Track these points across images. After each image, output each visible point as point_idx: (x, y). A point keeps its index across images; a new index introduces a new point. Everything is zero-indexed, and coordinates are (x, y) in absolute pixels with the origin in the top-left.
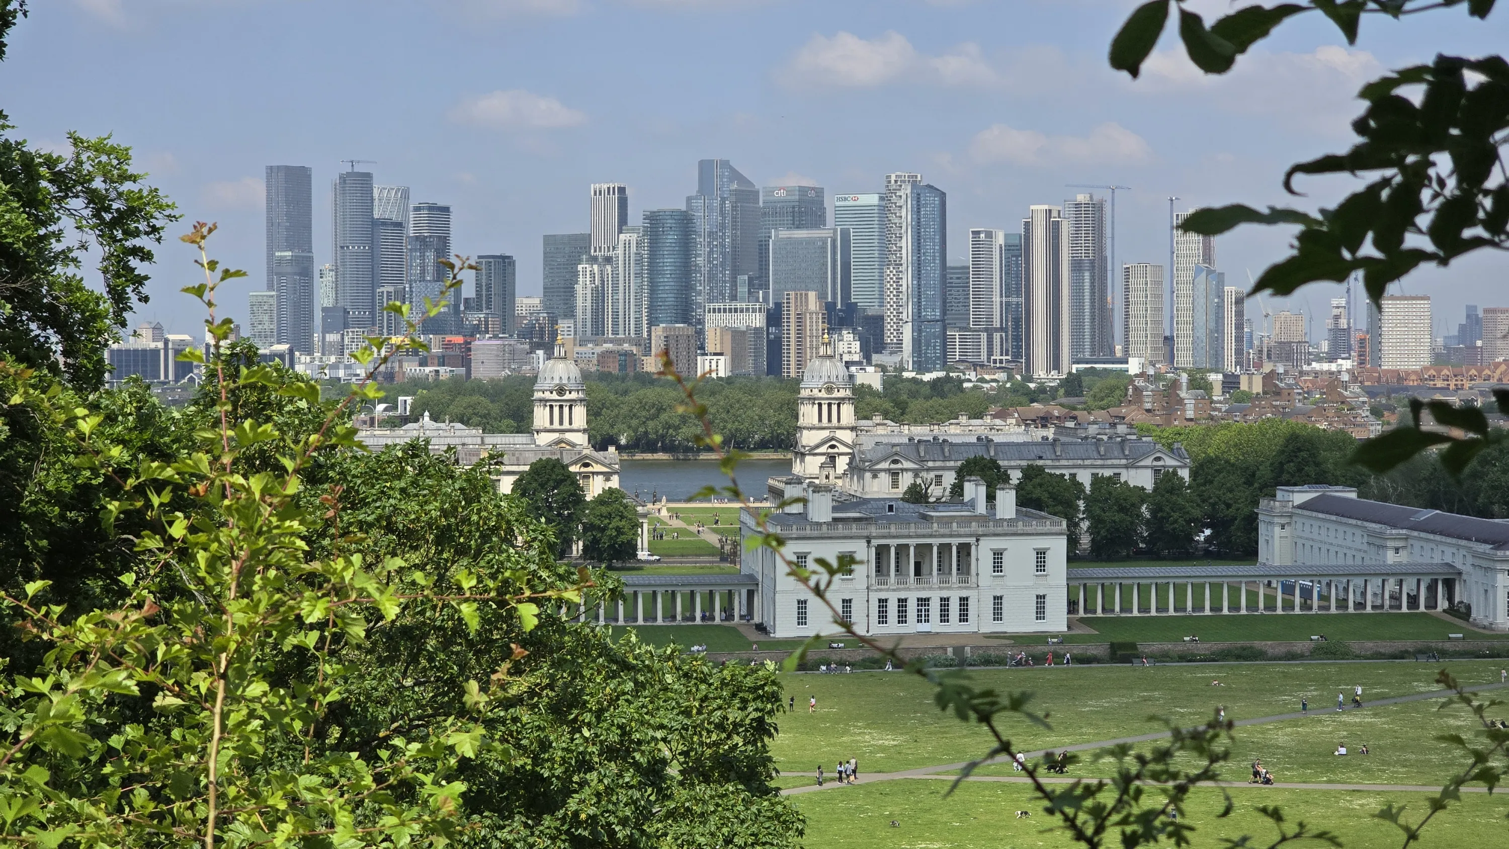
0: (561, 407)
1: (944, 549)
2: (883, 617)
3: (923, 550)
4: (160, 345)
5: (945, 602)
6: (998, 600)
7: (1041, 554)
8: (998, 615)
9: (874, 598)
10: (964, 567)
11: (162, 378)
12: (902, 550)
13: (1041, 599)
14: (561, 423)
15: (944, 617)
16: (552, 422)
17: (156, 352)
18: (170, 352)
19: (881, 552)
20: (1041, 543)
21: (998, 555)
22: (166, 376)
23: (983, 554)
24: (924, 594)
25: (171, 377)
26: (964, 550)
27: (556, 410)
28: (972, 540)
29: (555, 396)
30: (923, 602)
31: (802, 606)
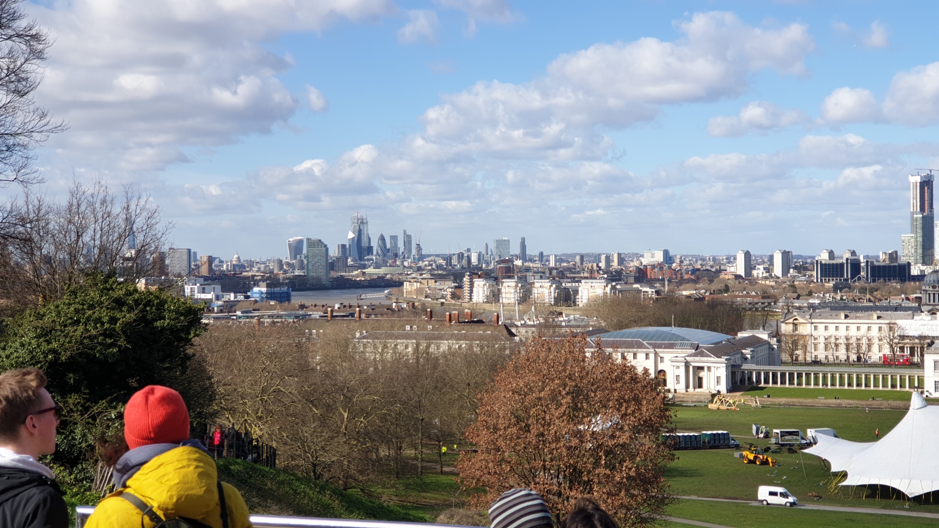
0: (934, 294)
4: (845, 261)
11: (845, 277)
14: (934, 301)
16: (929, 301)
17: (842, 265)
18: (849, 265)
22: (847, 276)
25: (849, 277)
27: (932, 296)
29: (931, 289)
31: (936, 383)
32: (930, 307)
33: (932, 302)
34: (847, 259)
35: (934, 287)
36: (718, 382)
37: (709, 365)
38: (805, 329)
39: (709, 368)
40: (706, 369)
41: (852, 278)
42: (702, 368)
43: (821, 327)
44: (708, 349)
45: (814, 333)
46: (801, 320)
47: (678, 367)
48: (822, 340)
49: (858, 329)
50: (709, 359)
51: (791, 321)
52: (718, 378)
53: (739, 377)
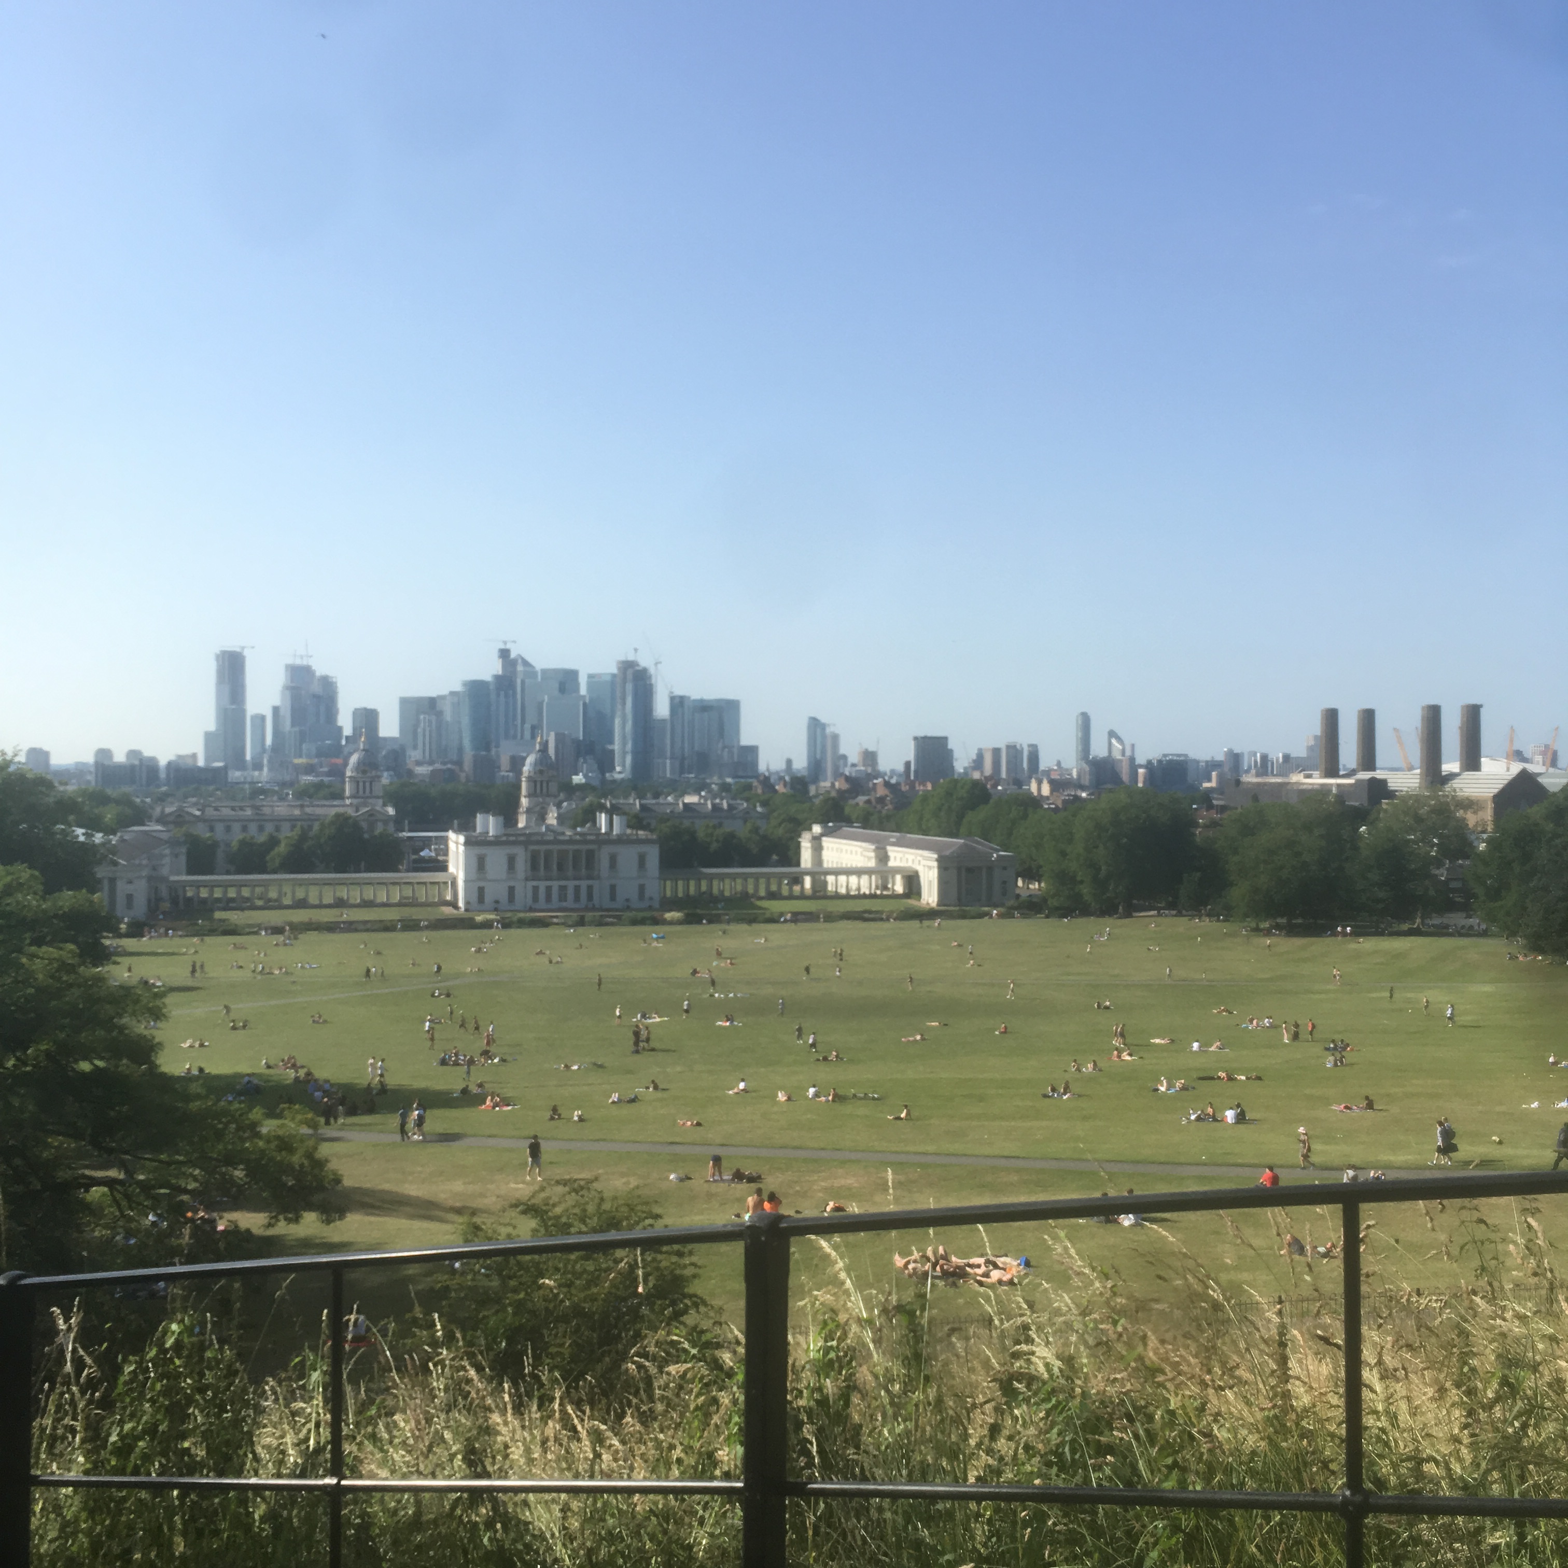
1: (576, 855)
2: (535, 898)
3: (562, 854)
4: (137, 763)
5: (577, 888)
6: (613, 888)
7: (642, 856)
8: (613, 896)
9: (530, 885)
10: (590, 867)
12: (548, 854)
13: (641, 887)
14: (365, 792)
15: (578, 898)
17: (133, 767)
18: (144, 767)
19: (535, 855)
20: (642, 849)
21: (612, 858)
24: (563, 883)
26: (591, 855)
27: (361, 784)
28: (595, 847)
29: (360, 775)
30: (563, 888)
31: (481, 890)
32: (359, 800)
41: (148, 786)
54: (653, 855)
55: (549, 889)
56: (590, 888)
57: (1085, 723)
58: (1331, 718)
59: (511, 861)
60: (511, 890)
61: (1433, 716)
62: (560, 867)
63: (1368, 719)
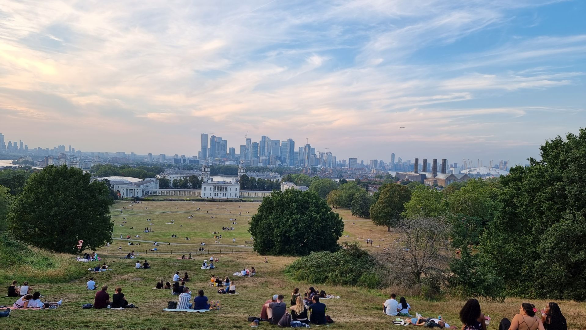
1: (223, 188)
2: (215, 196)
3: (221, 187)
5: (223, 194)
6: (230, 194)
7: (236, 189)
8: (230, 196)
9: (214, 193)
10: (226, 190)
12: (218, 187)
13: (236, 194)
15: (223, 196)
17: (180, 159)
19: (215, 187)
20: (236, 187)
21: (230, 188)
23: (228, 188)
24: (220, 193)
26: (226, 188)
27: (205, 169)
28: (227, 186)
30: (220, 194)
31: (205, 194)
32: (205, 172)
33: (205, 171)
34: (182, 158)
35: (206, 166)
36: (138, 194)
37: (134, 189)
38: (167, 178)
39: (135, 190)
40: (133, 190)
41: (184, 163)
42: (132, 190)
43: (172, 177)
44: (134, 184)
45: (170, 179)
46: (166, 175)
47: (124, 189)
48: (172, 181)
49: (184, 178)
50: (136, 187)
51: (163, 175)
52: (138, 193)
53: (144, 193)
54: (238, 188)
55: (218, 194)
56: (226, 194)
57: (393, 155)
58: (417, 160)
59: (211, 188)
60: (211, 194)
61: (435, 161)
62: (221, 190)
63: (425, 161)
